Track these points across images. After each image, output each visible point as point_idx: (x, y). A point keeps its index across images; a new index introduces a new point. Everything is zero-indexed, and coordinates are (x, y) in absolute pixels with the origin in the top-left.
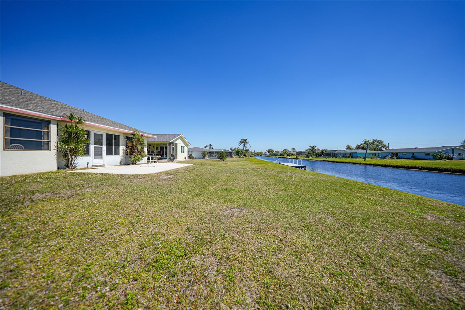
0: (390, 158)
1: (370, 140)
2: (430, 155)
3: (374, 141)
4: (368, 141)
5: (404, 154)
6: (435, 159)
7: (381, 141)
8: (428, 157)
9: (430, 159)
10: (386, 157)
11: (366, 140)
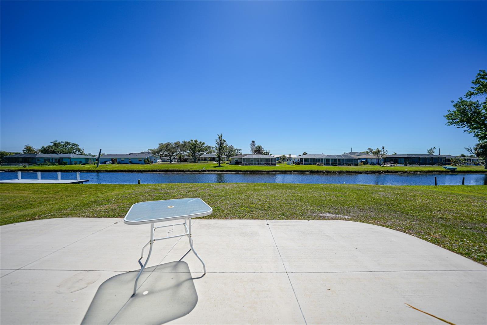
0: (112, 163)
1: (62, 142)
2: (141, 160)
3: (67, 144)
4: (59, 143)
5: (122, 159)
6: (145, 163)
7: (76, 144)
8: (140, 162)
9: (142, 164)
10: (107, 163)
11: (56, 141)
